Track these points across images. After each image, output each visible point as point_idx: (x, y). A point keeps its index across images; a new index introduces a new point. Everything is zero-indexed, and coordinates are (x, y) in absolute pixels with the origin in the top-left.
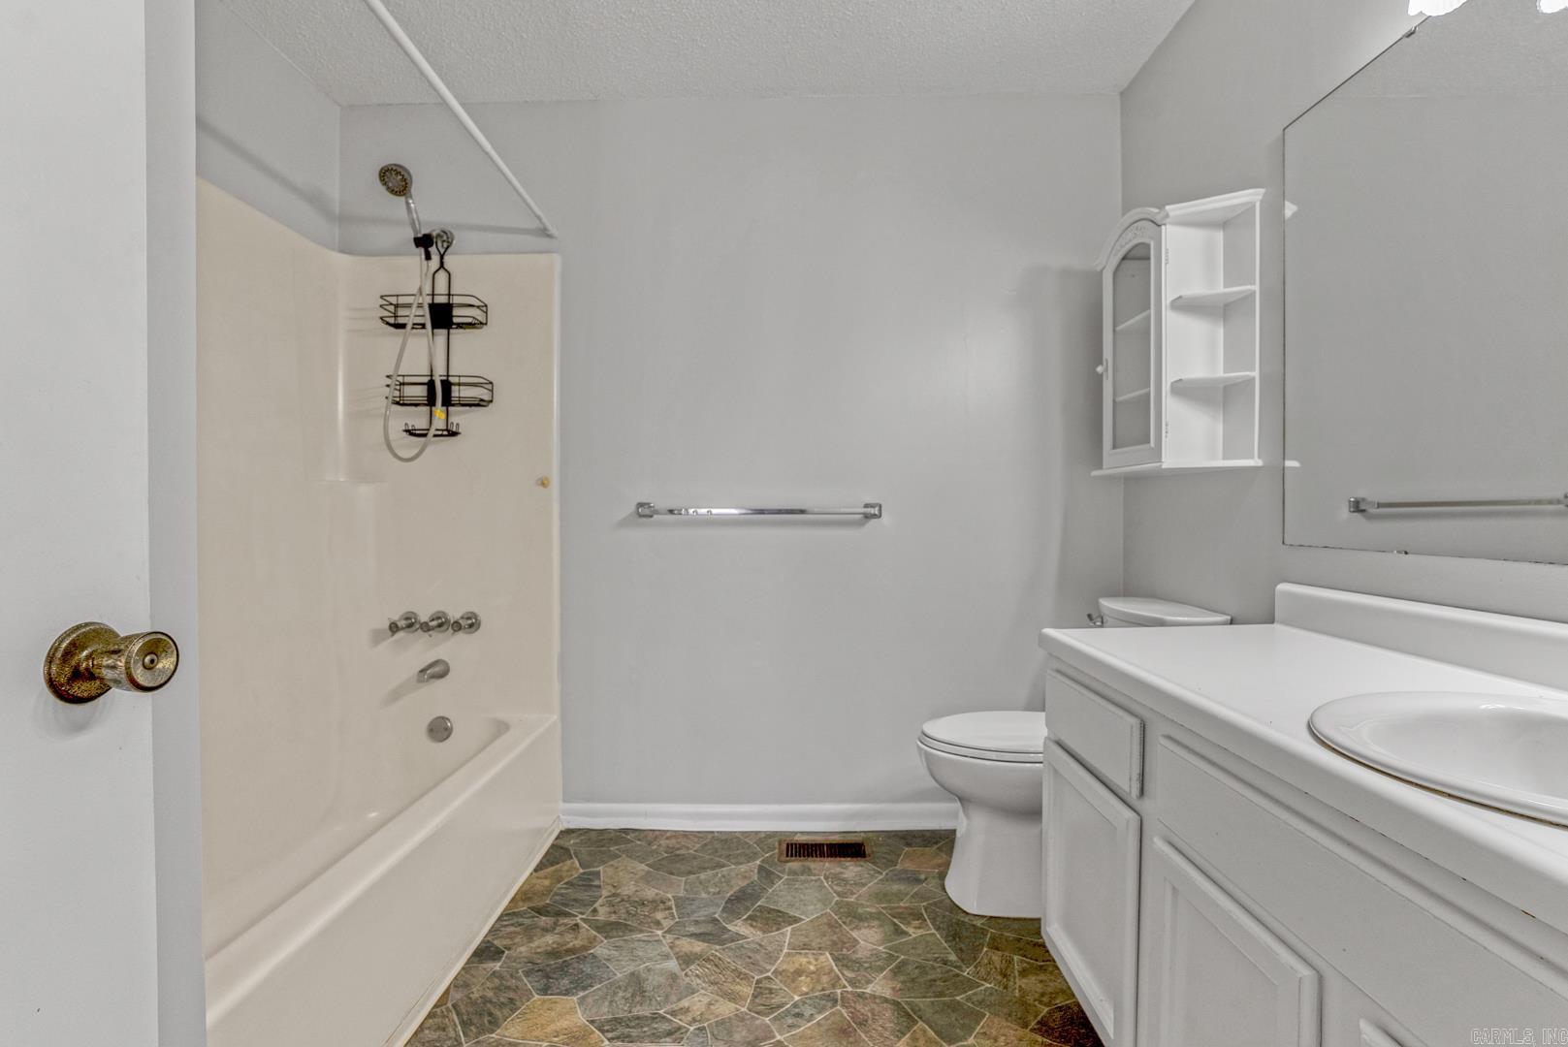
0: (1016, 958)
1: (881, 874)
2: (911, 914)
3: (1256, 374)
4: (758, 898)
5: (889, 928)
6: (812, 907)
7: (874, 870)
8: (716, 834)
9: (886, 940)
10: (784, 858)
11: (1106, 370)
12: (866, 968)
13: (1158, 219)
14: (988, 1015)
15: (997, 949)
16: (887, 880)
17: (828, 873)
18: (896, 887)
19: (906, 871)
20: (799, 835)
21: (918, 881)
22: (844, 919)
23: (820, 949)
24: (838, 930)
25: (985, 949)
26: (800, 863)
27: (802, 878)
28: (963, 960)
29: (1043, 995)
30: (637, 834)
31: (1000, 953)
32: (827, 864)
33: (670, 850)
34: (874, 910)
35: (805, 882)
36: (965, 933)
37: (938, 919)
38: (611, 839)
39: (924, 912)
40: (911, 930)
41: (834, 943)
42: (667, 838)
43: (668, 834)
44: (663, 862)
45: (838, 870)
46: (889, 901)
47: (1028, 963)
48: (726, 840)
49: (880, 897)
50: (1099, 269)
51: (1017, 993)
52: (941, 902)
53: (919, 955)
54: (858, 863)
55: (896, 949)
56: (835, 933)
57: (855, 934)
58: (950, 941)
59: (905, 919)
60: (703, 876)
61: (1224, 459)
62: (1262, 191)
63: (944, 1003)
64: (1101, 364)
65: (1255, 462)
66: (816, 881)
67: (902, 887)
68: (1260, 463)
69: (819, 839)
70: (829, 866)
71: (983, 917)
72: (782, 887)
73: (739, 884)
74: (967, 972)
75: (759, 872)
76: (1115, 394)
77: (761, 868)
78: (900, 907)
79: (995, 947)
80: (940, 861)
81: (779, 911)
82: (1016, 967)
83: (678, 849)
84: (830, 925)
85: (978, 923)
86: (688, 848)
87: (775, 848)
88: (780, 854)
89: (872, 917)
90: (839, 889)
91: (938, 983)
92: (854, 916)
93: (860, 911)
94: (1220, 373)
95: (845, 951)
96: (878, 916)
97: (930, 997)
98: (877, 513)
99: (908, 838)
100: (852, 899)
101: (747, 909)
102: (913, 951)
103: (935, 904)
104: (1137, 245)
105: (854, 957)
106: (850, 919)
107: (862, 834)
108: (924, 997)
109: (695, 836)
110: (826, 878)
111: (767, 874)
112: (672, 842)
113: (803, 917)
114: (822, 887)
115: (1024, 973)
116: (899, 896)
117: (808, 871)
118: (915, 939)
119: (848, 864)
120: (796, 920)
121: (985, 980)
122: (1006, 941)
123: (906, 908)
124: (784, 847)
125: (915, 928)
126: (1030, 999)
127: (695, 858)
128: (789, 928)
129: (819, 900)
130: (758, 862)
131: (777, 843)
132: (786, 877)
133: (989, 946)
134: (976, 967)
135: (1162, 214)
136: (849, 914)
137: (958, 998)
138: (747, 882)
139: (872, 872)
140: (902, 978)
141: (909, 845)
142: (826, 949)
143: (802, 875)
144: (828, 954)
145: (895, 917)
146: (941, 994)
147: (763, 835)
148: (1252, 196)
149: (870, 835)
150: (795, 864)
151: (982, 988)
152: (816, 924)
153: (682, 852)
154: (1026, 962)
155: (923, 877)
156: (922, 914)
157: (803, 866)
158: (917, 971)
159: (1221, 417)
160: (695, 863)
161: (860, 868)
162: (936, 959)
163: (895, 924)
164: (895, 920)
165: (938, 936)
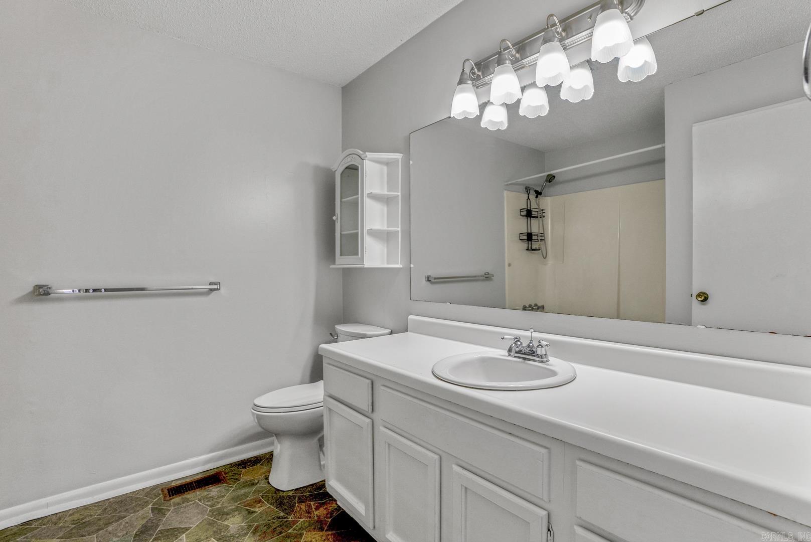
0: (312, 503)
1: (233, 487)
2: (256, 502)
3: (399, 229)
4: (158, 526)
5: (244, 513)
6: (195, 518)
7: (228, 486)
8: (112, 500)
9: (245, 518)
10: (168, 498)
11: (337, 219)
12: (238, 537)
13: (362, 156)
14: (305, 532)
15: (303, 502)
16: (237, 489)
17: (200, 497)
18: (243, 491)
19: (246, 482)
20: (174, 482)
21: (254, 484)
22: (217, 517)
23: (207, 538)
24: (215, 525)
25: (297, 505)
26: (180, 497)
27: (184, 505)
28: (287, 514)
29: (327, 514)
30: (40, 521)
31: (304, 504)
32: (198, 492)
33: (73, 522)
34: (234, 507)
35: (185, 507)
36: (285, 501)
37: (270, 499)
38: (15, 533)
39: (261, 498)
40: (257, 510)
41: (214, 532)
42: (71, 515)
43: (71, 512)
44: (74, 531)
45: (206, 493)
46: (241, 500)
47: (319, 503)
48: (121, 502)
49: (234, 499)
50: (334, 170)
51: (316, 518)
52: (269, 490)
53: (264, 520)
54: (217, 486)
55: (253, 521)
56: (214, 527)
57: (226, 523)
58: (279, 507)
59: (251, 505)
60: (110, 528)
61: (387, 264)
62: (402, 155)
63: (283, 537)
64: (335, 215)
65: (399, 266)
66: (193, 504)
67: (246, 490)
68: (401, 266)
69: (188, 480)
70: (199, 493)
71: (292, 490)
72: (172, 515)
73: (139, 524)
74: (291, 518)
75: (152, 512)
76: (341, 231)
77: (153, 509)
78: (248, 500)
79: (301, 501)
80: (264, 471)
81: (174, 528)
82: (313, 507)
83: (82, 519)
84: (210, 524)
85: (291, 494)
86: (91, 516)
87: (160, 495)
88: (165, 497)
89: (234, 510)
90: (209, 503)
91: (278, 528)
92: (223, 514)
93: (225, 510)
94: (385, 228)
95: (223, 534)
96: (237, 509)
97: (275, 537)
98: (219, 288)
99: (243, 464)
100: (219, 506)
101: (151, 535)
102: (261, 519)
103: (266, 492)
104: (352, 165)
105: (229, 534)
106: (220, 516)
107: (215, 470)
108: (272, 538)
109: (95, 506)
110: (200, 500)
111: (158, 511)
112: (76, 517)
113: (191, 526)
114: (198, 506)
115: (317, 509)
116: (246, 495)
117: (188, 500)
118: (260, 513)
119: (211, 488)
120: (187, 529)
121: (300, 518)
122: (306, 497)
123: (251, 500)
124: (166, 491)
125: (259, 507)
126: (322, 518)
127: (99, 520)
128: (184, 535)
129: (198, 513)
130: (150, 506)
131: (160, 492)
132: (173, 508)
133: (298, 503)
134: (294, 514)
135: (365, 155)
136: (219, 514)
137: (289, 531)
138: (145, 521)
139: (227, 488)
140: (259, 534)
141: (244, 467)
142: (211, 537)
143: (183, 503)
144: (212, 539)
145: (246, 506)
146: (281, 533)
147: (149, 490)
148: (398, 156)
149: (220, 469)
150: (177, 499)
151: (300, 522)
152: (201, 526)
153: (87, 519)
154: (317, 503)
155: (256, 481)
156: (261, 500)
157: (182, 498)
158: (266, 527)
159: (386, 245)
160: (101, 523)
161: (219, 488)
162: (273, 519)
163: (248, 510)
164: (247, 508)
165: (272, 507)
